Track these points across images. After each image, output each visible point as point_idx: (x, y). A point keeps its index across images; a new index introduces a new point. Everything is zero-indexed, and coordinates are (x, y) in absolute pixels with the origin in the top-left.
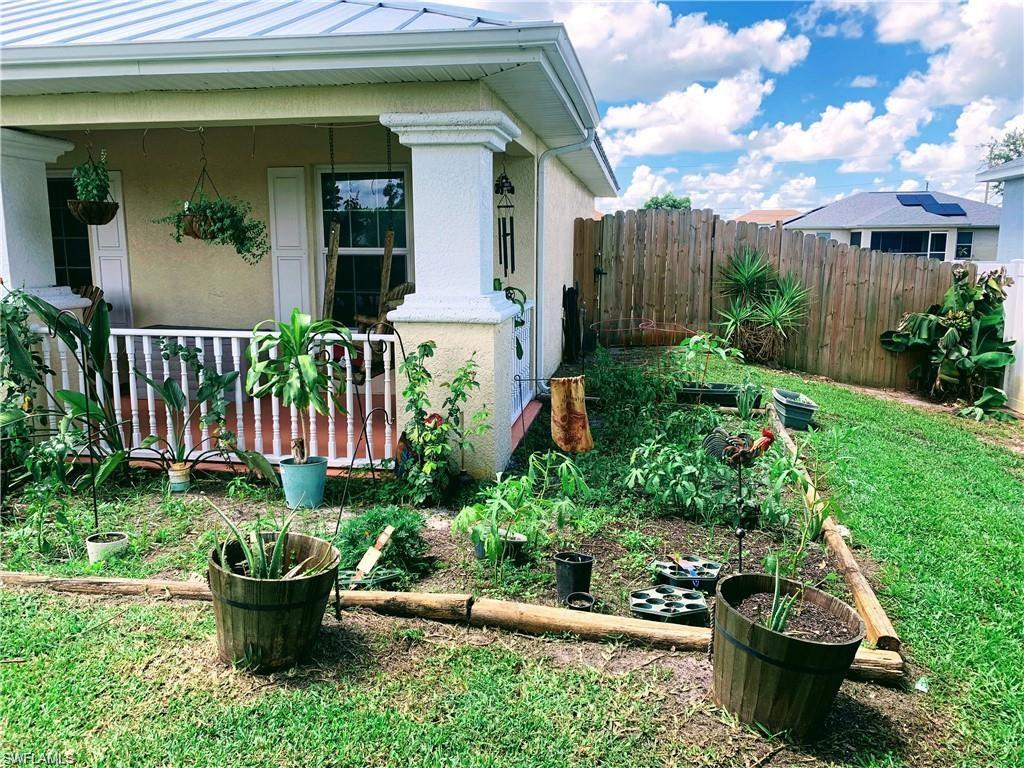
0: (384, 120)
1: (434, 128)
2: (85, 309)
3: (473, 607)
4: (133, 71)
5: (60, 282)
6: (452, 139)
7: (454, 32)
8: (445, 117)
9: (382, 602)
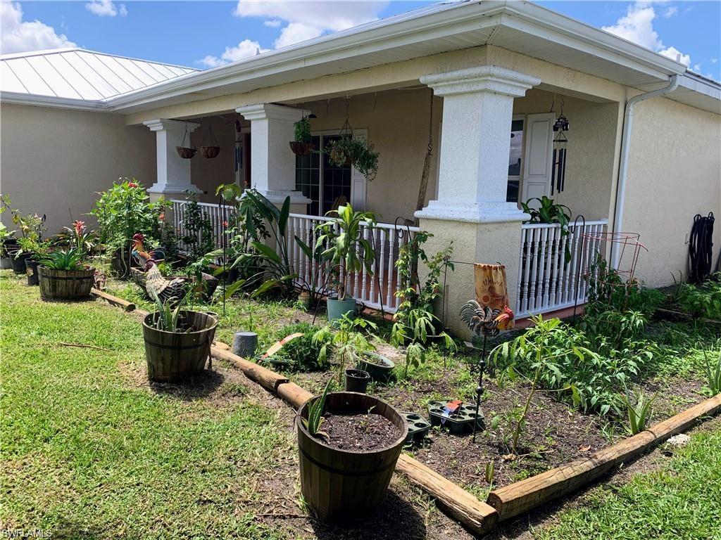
0: (422, 80)
1: (452, 82)
2: (308, 205)
3: (280, 385)
4: (301, 65)
5: (298, 189)
6: (464, 89)
7: (441, 12)
8: (456, 74)
9: (248, 369)
